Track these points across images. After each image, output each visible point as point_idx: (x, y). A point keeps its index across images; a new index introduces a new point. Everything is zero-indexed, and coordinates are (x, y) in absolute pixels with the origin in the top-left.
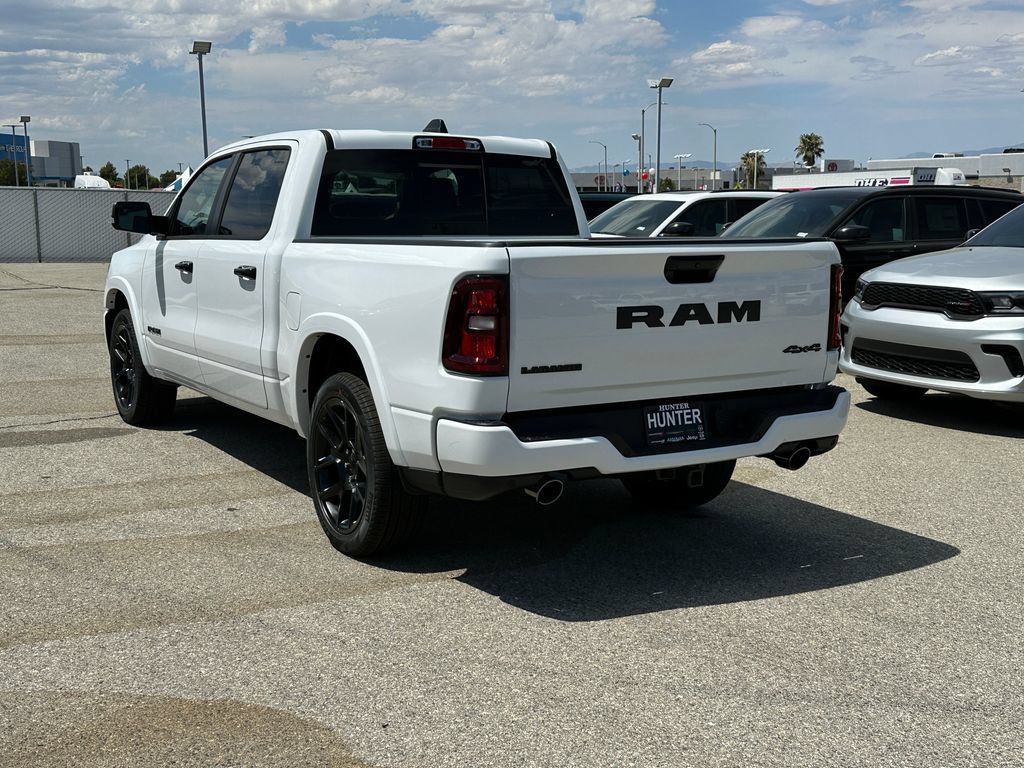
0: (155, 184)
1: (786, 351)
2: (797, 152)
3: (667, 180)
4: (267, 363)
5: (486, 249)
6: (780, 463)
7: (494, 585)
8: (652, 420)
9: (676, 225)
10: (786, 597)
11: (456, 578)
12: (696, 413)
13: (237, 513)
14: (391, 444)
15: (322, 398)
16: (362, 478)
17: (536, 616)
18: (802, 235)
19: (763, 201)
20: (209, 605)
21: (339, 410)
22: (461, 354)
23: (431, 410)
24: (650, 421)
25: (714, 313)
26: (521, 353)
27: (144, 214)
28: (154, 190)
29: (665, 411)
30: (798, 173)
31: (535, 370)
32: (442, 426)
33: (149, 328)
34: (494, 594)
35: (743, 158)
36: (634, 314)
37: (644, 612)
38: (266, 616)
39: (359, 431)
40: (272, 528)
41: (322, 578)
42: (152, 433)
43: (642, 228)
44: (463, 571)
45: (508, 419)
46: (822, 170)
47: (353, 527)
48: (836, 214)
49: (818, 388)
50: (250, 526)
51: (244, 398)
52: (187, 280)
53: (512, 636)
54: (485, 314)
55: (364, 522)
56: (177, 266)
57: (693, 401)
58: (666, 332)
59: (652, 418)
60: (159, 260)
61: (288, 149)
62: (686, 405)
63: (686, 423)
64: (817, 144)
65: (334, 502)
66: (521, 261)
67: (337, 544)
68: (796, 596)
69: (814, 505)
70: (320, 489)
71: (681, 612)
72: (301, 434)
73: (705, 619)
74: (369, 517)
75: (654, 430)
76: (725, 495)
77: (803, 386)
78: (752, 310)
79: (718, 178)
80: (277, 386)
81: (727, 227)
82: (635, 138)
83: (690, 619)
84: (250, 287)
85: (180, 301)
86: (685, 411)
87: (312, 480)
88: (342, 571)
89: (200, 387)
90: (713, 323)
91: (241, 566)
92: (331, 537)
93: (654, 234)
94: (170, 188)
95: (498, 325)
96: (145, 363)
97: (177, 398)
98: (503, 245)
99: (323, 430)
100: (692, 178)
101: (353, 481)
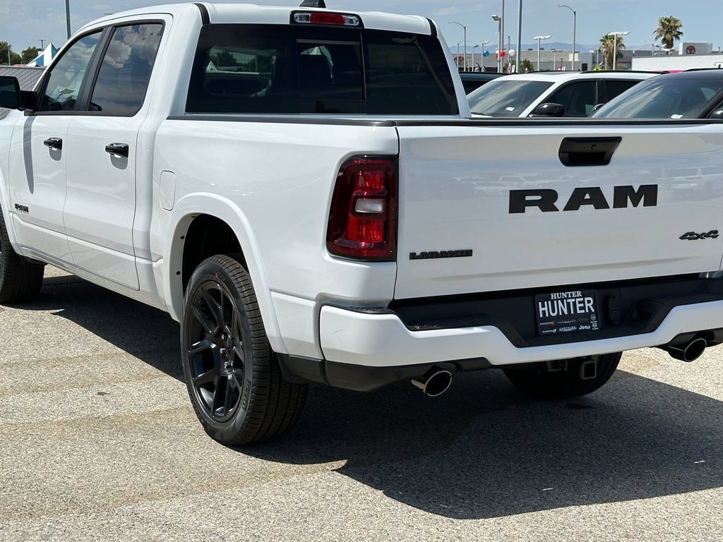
0: (16, 60)
1: (683, 237)
2: (656, 34)
3: (525, 62)
4: (139, 244)
5: (374, 128)
6: (675, 354)
7: (376, 478)
8: (544, 309)
9: (545, 106)
10: (683, 494)
11: (337, 470)
12: (589, 302)
13: (108, 397)
14: (270, 331)
15: (198, 280)
16: (238, 364)
17: (422, 512)
18: (676, 117)
19: (634, 82)
20: (81, 496)
21: (215, 294)
22: (346, 238)
23: (314, 296)
24: (541, 309)
25: (609, 197)
26: (410, 237)
27: (11, 88)
28: (16, 66)
29: (557, 300)
30: (657, 56)
31: (425, 256)
32: (327, 313)
33: (16, 205)
34: (377, 487)
35: (602, 41)
36: (528, 198)
37: (535, 509)
38: (141, 508)
39: (237, 316)
40: (143, 415)
41: (197, 468)
42: (19, 313)
43: (511, 109)
44: (343, 463)
45: (396, 306)
46: (681, 53)
47: (229, 415)
48: (708, 98)
49: (714, 276)
50: (123, 412)
51: (112, 278)
52: (56, 157)
53: (399, 534)
54: (372, 197)
55: (241, 411)
56: (46, 143)
57: (585, 288)
58: (560, 218)
59: (543, 306)
60: (27, 136)
61: (161, 23)
62: (579, 293)
63: (579, 312)
64: (676, 27)
65: (210, 388)
66: (411, 141)
67: (211, 432)
68: (693, 494)
69: (703, 396)
70: (194, 376)
71: (574, 510)
72: (174, 317)
73: (599, 518)
74: (246, 405)
75: (545, 319)
76: (610, 384)
77: (699, 274)
78: (649, 195)
79: (576, 60)
80: (150, 268)
81: (598, 108)
82: (495, 18)
83: (584, 519)
84: (123, 165)
85: (48, 177)
86: (578, 300)
87: (185, 364)
88: (218, 460)
89: (67, 266)
90: (607, 207)
91: (114, 455)
92: (205, 425)
93: (524, 115)
94: (32, 64)
95: (386, 208)
96: (12, 241)
97: (44, 277)
98: (392, 124)
99: (197, 314)
100: (551, 60)
101: (229, 367)
